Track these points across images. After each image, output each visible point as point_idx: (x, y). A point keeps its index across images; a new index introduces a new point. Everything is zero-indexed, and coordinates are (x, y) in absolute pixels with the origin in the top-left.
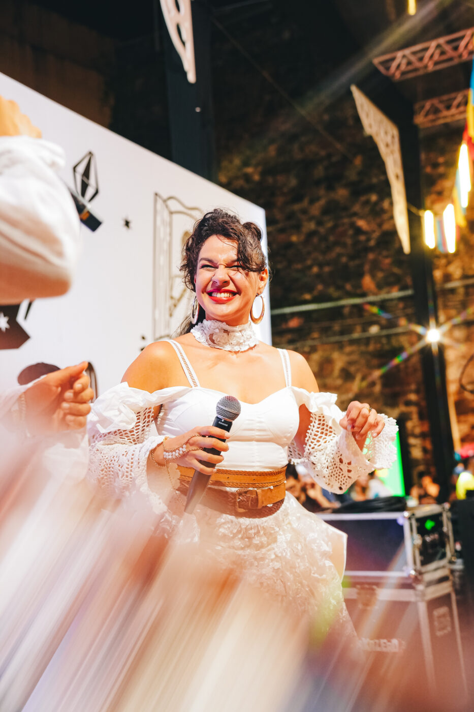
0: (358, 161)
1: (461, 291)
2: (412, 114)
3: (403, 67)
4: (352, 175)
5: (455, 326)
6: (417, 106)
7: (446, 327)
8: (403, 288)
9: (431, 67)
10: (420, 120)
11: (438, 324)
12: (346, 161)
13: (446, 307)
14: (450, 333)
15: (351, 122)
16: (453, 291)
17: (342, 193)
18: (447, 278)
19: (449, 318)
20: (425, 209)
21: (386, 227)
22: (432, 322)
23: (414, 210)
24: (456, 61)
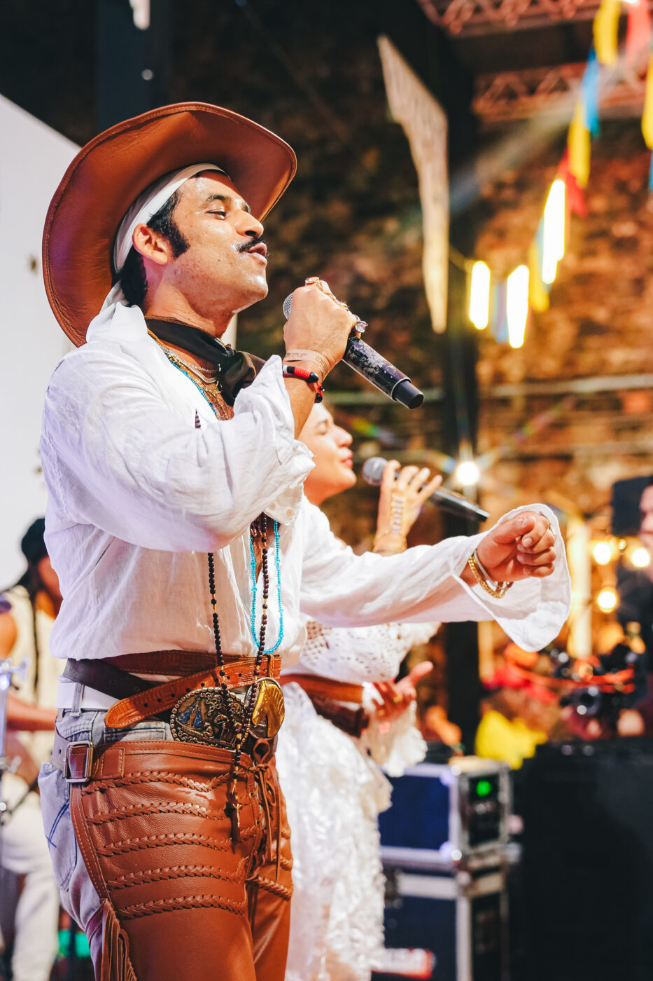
0: (370, 160)
1: (519, 404)
2: (470, 93)
3: (467, 16)
4: (358, 181)
5: (503, 460)
6: (481, 83)
7: (489, 458)
8: (425, 385)
9: (512, 23)
10: (483, 106)
11: (476, 453)
12: (349, 156)
13: (492, 427)
14: (493, 470)
15: (365, 87)
16: (505, 402)
17: (338, 210)
18: (499, 378)
19: (494, 444)
20: (477, 258)
21: (409, 278)
22: (465, 450)
23: (458, 260)
24: (554, 19)
